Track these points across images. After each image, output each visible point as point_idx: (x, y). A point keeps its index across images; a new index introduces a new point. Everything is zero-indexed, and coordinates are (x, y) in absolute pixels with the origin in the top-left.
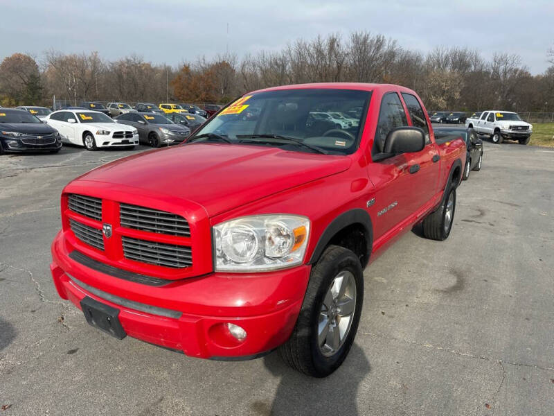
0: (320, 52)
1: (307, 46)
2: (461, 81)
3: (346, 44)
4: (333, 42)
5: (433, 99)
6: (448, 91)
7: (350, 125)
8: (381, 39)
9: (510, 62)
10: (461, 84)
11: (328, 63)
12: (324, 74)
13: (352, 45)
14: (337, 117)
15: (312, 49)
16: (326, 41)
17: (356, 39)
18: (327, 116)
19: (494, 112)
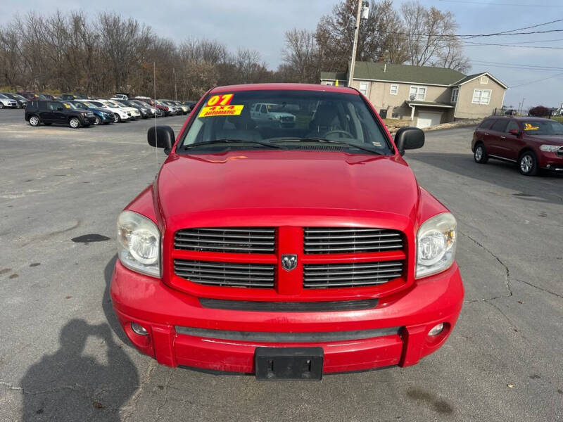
0: (62, 31)
1: (44, 21)
2: (216, 73)
3: (93, 25)
4: (77, 22)
5: (194, 89)
6: (206, 82)
7: (129, 115)
8: (134, 24)
9: (252, 57)
10: (217, 75)
11: (75, 44)
12: (72, 56)
13: (100, 26)
14: (112, 105)
15: (51, 26)
16: (68, 18)
17: (105, 21)
18: (100, 105)
19: (266, 104)
